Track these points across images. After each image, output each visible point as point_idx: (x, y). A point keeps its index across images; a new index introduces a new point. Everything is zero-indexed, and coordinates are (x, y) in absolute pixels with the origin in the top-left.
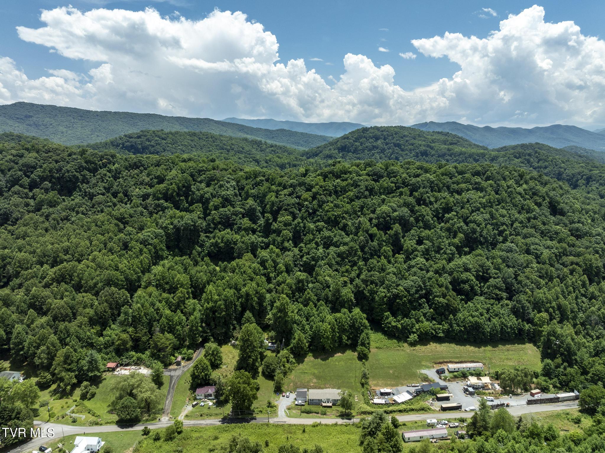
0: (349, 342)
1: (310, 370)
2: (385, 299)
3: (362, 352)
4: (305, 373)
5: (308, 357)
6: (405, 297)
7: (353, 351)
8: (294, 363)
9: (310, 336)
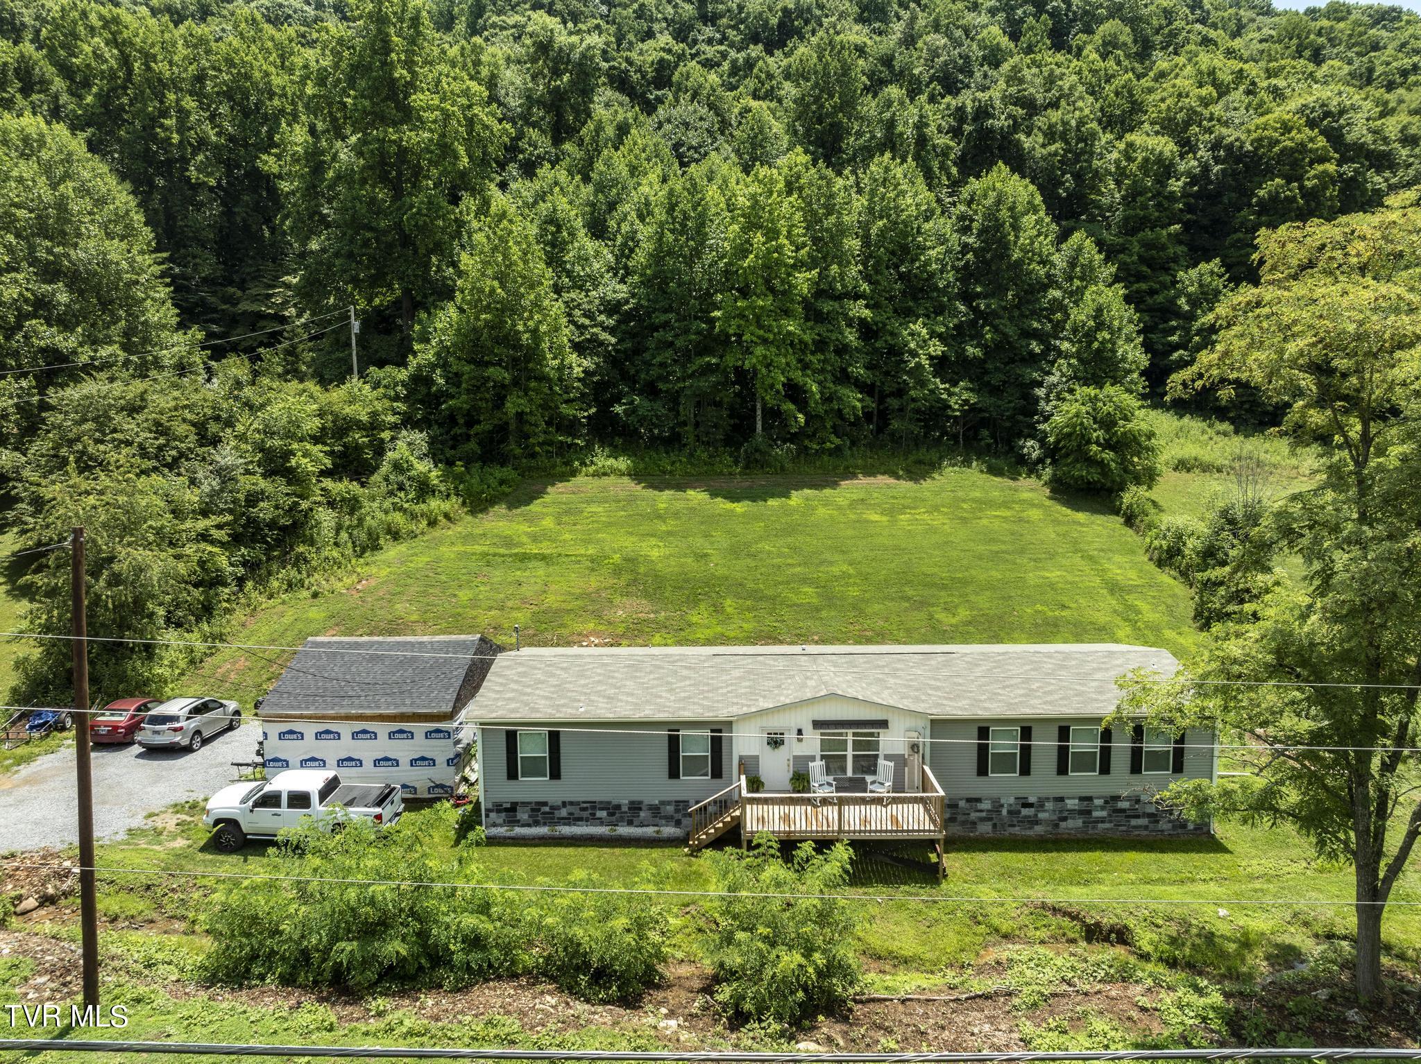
0: (960, 396)
1: (586, 542)
2: (1175, 185)
3: (1107, 423)
4: (524, 558)
5: (579, 480)
6: (1323, 160)
7: (994, 471)
8: (424, 489)
9: (611, 308)
